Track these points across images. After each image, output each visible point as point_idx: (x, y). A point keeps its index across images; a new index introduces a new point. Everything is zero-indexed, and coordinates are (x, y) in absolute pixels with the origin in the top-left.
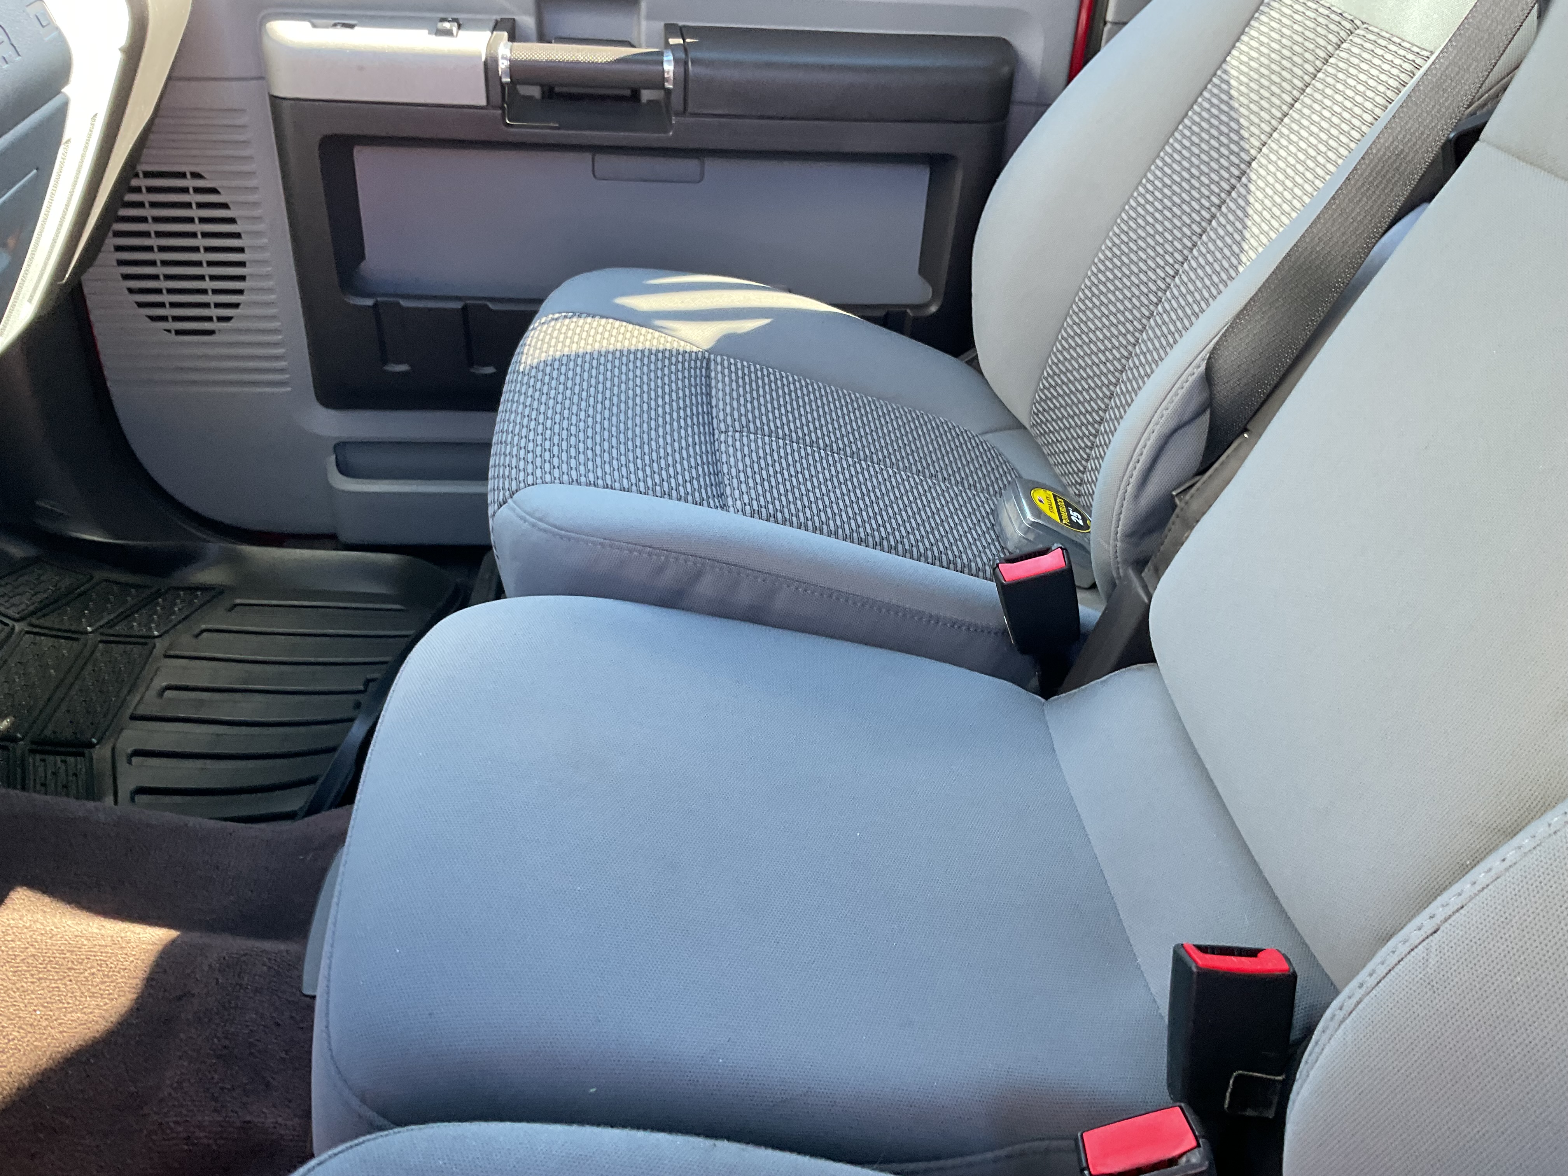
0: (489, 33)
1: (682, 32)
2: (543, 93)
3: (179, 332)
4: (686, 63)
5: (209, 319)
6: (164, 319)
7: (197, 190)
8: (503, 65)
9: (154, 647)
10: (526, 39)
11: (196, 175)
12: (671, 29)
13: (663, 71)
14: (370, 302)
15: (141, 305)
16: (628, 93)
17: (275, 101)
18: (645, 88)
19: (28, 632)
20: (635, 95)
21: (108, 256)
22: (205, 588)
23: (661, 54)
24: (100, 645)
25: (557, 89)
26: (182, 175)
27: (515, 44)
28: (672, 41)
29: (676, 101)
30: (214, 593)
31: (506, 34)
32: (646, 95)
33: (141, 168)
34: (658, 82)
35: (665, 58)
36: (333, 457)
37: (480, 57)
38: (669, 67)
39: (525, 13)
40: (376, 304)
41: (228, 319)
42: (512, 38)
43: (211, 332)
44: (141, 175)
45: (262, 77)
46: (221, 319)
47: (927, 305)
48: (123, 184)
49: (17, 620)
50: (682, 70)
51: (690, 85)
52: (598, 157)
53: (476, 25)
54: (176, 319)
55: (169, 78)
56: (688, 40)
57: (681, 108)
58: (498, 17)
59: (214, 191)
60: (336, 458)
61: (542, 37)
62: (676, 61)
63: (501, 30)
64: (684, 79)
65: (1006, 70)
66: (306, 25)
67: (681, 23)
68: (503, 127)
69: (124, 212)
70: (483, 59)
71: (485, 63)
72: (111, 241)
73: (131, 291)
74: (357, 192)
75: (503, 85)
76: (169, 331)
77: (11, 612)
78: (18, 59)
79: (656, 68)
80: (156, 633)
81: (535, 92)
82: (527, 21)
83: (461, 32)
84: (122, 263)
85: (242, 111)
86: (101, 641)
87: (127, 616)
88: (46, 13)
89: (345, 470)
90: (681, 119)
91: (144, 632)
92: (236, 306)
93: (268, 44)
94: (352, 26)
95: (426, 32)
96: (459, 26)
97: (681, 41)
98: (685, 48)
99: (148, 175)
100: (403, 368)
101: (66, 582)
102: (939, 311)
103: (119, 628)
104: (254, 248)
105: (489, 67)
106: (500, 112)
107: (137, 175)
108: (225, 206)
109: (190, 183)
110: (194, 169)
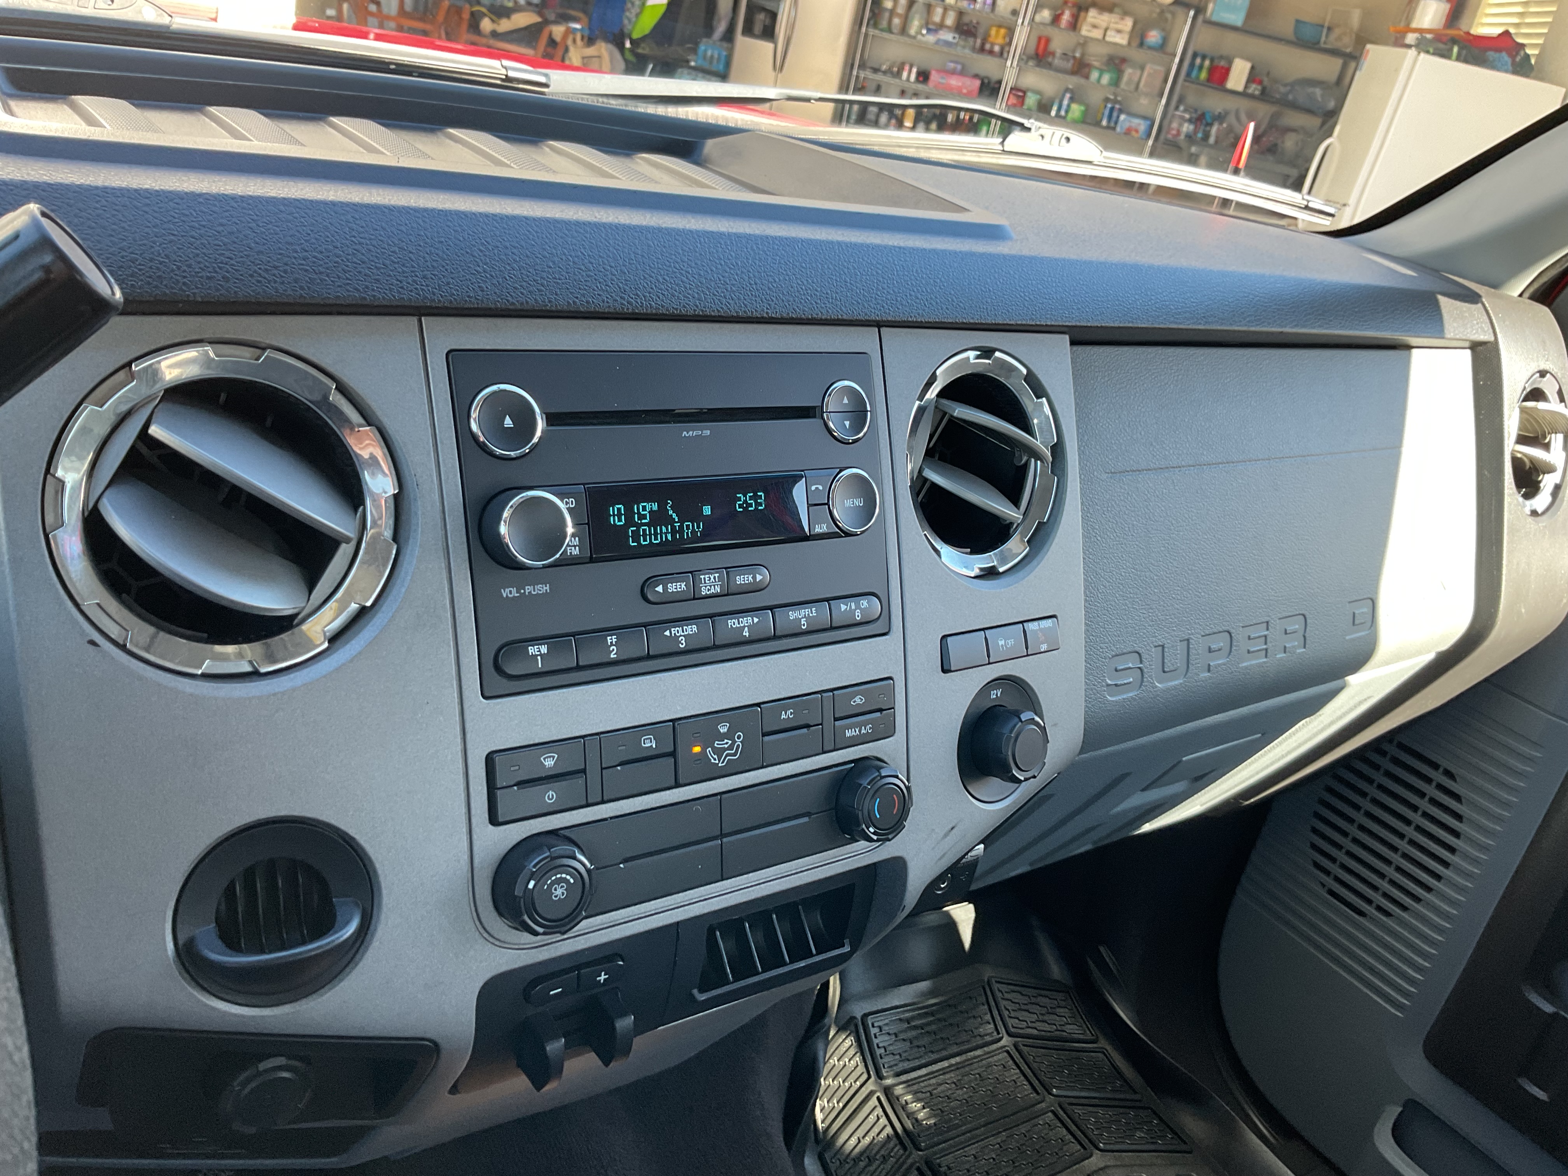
3: (1332, 893)
5: (1369, 902)
6: (1327, 872)
7: (1440, 787)
9: (1091, 1156)
11: (1448, 774)
14: (1548, 1008)
15: (1314, 846)
19: (1008, 1052)
22: (1179, 1135)
24: (1050, 1114)
26: (1435, 766)
30: (1183, 1147)
36: (1400, 1109)
40: (1555, 1015)
41: (1388, 914)
43: (1361, 913)
46: (1379, 908)
49: (1010, 1034)
54: (1337, 879)
59: (1457, 798)
60: (1402, 1112)
76: (1323, 885)
77: (1010, 1022)
80: (1102, 1145)
86: (1052, 1112)
87: (1093, 1104)
89: (1400, 1138)
91: (1093, 1134)
92: (1403, 907)
100: (1542, 1095)
101: (1073, 1030)
103: (1077, 1112)
104: (1460, 871)
108: (1458, 819)
109: (1438, 777)
110: (1451, 767)
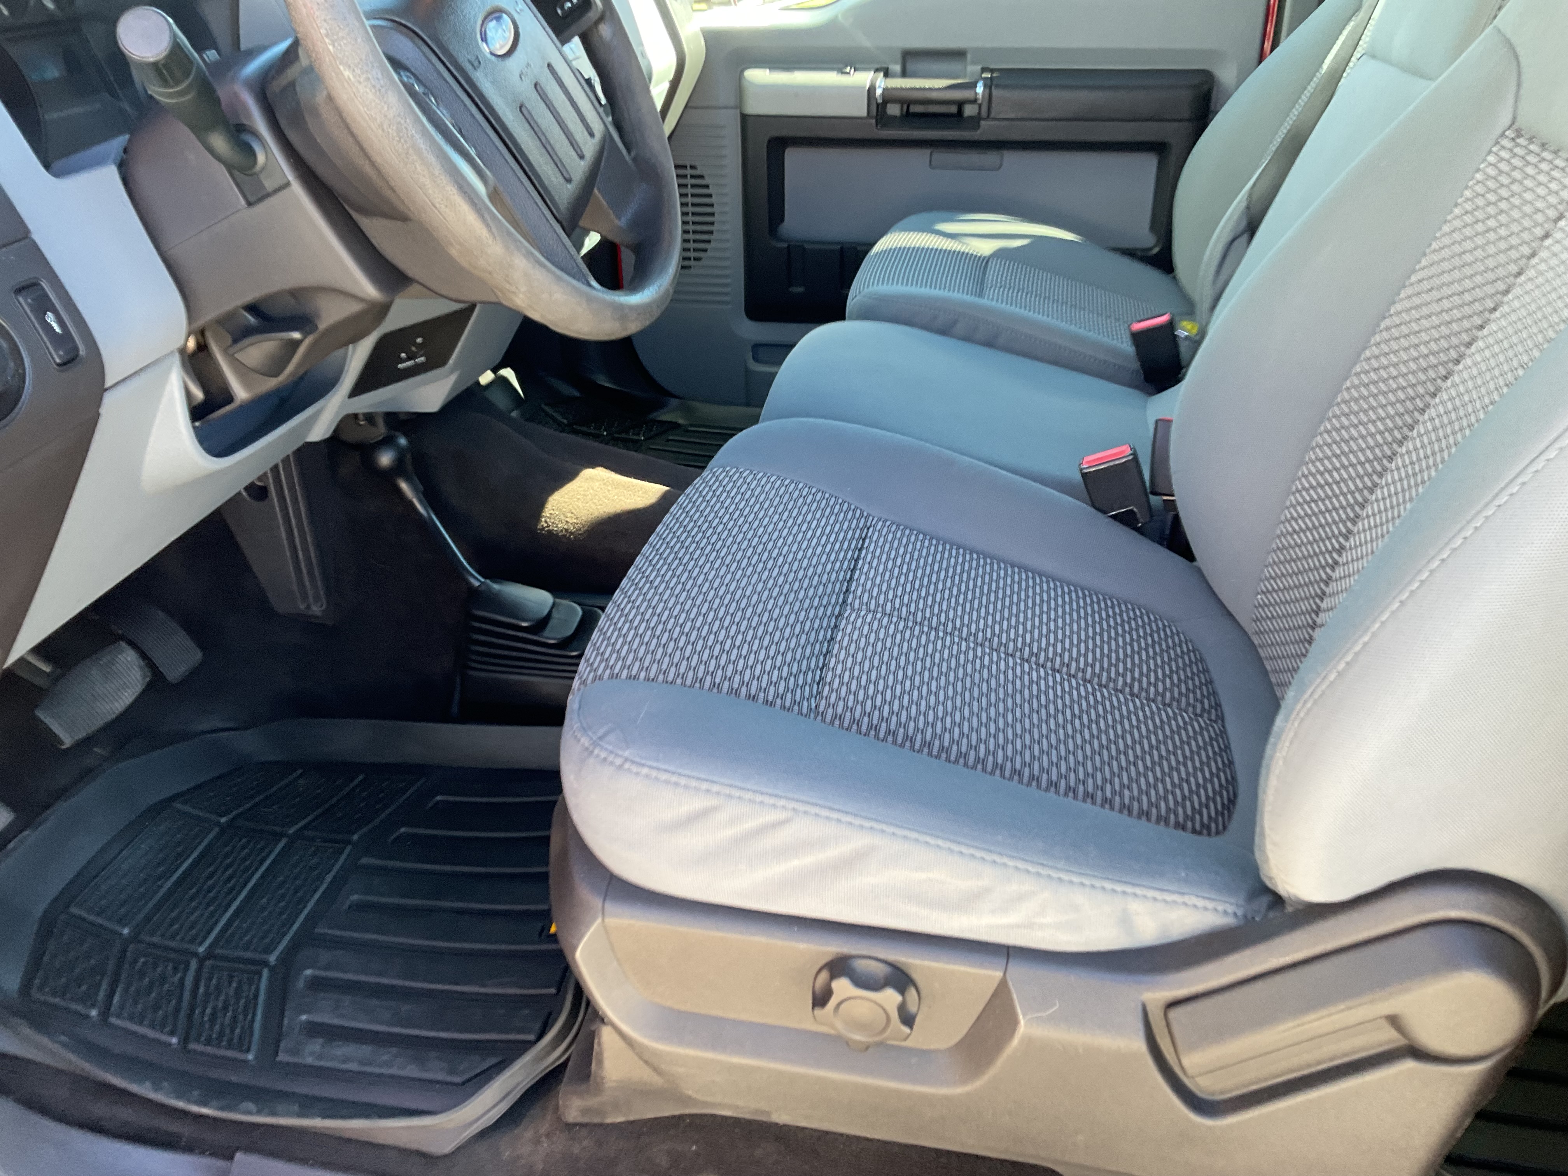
0: (872, 74)
1: (992, 71)
2: (902, 111)
4: (990, 88)
5: (689, 259)
7: (692, 177)
8: (879, 92)
10: (894, 76)
11: (693, 167)
12: (984, 69)
13: (977, 93)
14: (784, 245)
16: (956, 111)
17: (744, 116)
18: (968, 105)
20: (962, 110)
23: (976, 83)
25: (912, 110)
26: (685, 167)
27: (888, 79)
28: (983, 75)
29: (984, 112)
31: (882, 74)
32: (969, 111)
34: (973, 99)
35: (978, 85)
36: (752, 353)
37: (866, 87)
38: (980, 89)
39: (896, 63)
40: (788, 246)
41: (699, 259)
42: (886, 75)
43: (689, 268)
45: (740, 102)
46: (697, 259)
47: (1151, 249)
50: (988, 91)
51: (992, 99)
52: (934, 150)
53: (865, 69)
55: (686, 107)
56: (994, 75)
57: (987, 115)
58: (879, 66)
59: (701, 177)
61: (904, 74)
62: (985, 86)
63: (880, 72)
64: (988, 97)
65: (1205, 88)
66: (767, 71)
67: (991, 66)
68: (875, 131)
70: (868, 88)
74: (784, 179)
75: (878, 105)
79: (973, 92)
80: (643, 438)
81: (895, 111)
82: (897, 68)
83: (856, 73)
85: (724, 126)
89: (756, 359)
90: (987, 123)
91: (636, 437)
92: (705, 250)
93: (744, 83)
94: (792, 72)
95: (834, 73)
96: (855, 70)
97: (990, 75)
98: (991, 78)
100: (801, 289)
102: (1159, 252)
103: (623, 435)
104: (720, 213)
105: (871, 90)
106: (874, 122)
108: (707, 186)
109: (688, 172)
110: (693, 163)
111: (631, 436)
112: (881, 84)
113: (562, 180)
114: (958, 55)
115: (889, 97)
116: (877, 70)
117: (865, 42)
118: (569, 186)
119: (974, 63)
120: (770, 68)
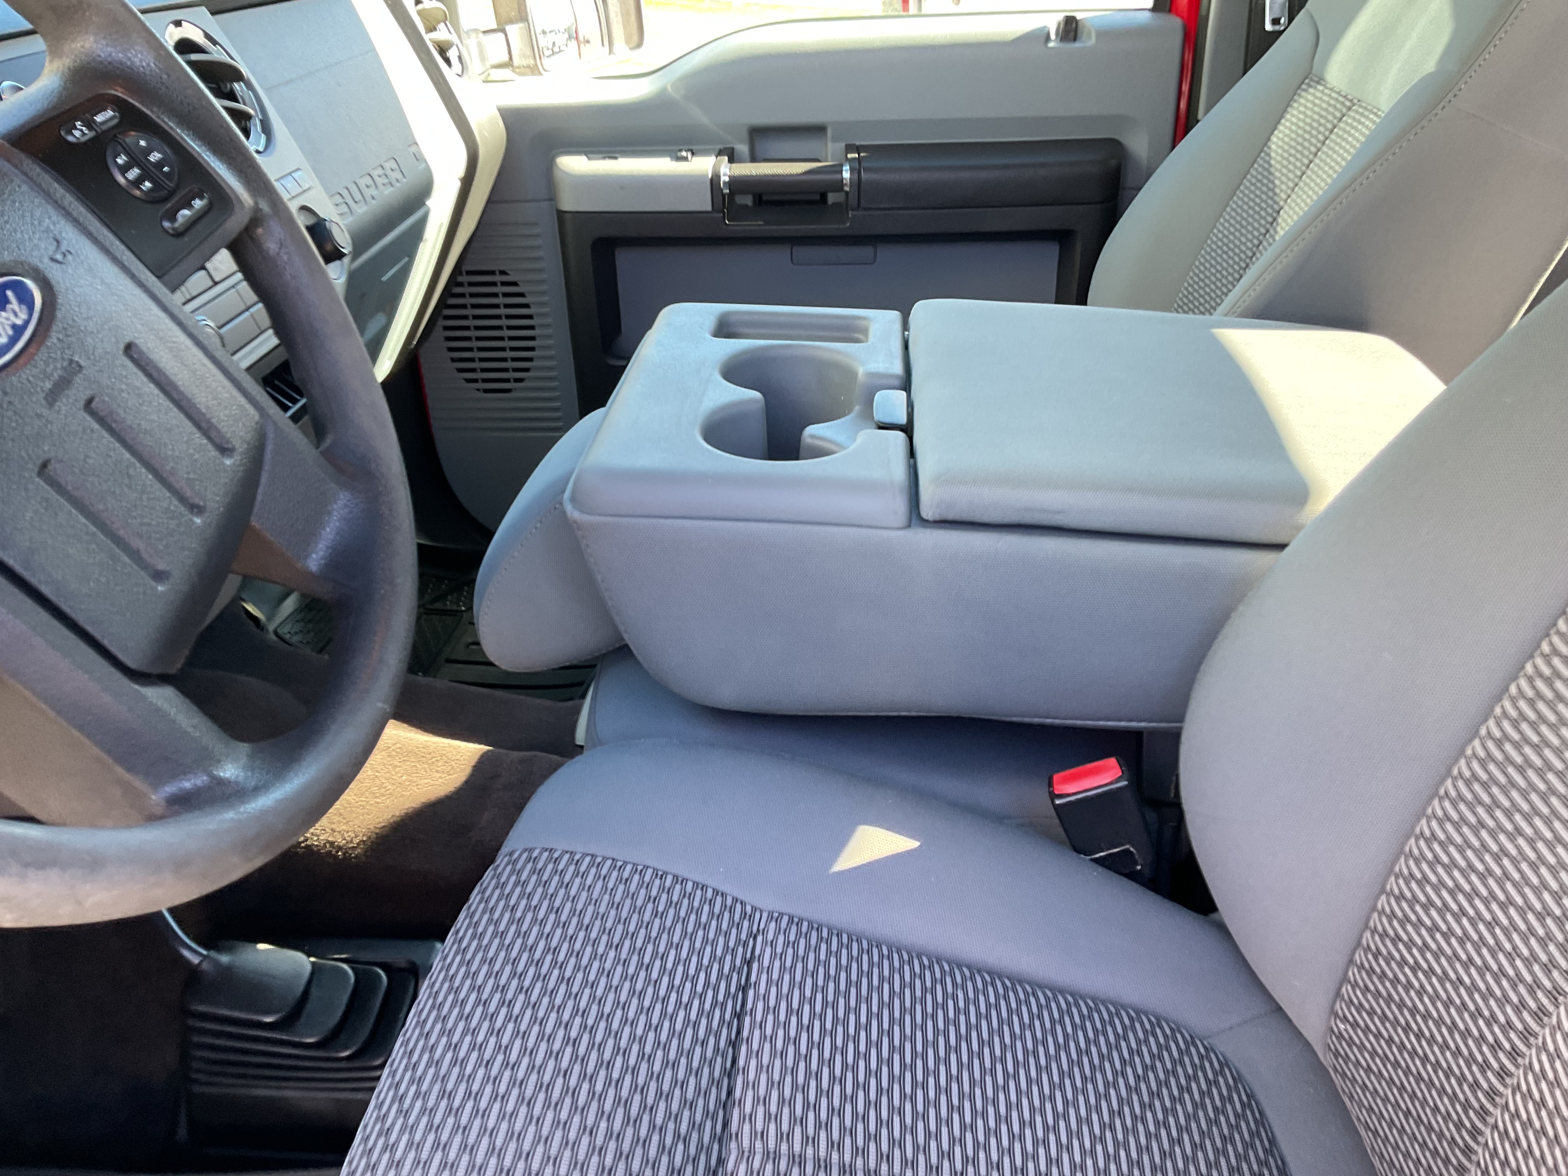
0: (714, 158)
1: (858, 149)
2: (754, 201)
3: (486, 391)
4: (859, 172)
5: (507, 380)
6: (475, 381)
7: (504, 284)
8: (724, 180)
9: (462, 617)
10: (741, 161)
11: (503, 273)
12: (849, 148)
13: (842, 178)
15: (459, 370)
16: (818, 197)
17: (561, 214)
18: (832, 191)
20: (824, 197)
21: (439, 333)
23: (842, 166)
25: (765, 198)
26: (492, 273)
27: (733, 165)
28: (850, 156)
29: (853, 201)
31: (726, 158)
32: (832, 198)
33: (465, 268)
34: (839, 185)
35: (844, 168)
37: (707, 176)
38: (846, 175)
39: (742, 142)
41: (520, 380)
42: (731, 160)
43: (509, 391)
44: (464, 273)
45: (552, 197)
46: (517, 380)
48: (453, 281)
50: (856, 175)
51: (862, 185)
52: (795, 249)
53: (705, 153)
54: (485, 381)
56: (862, 154)
57: (855, 203)
58: (721, 146)
59: (515, 284)
61: (754, 159)
62: (852, 170)
63: (724, 155)
64: (858, 183)
65: (1113, 163)
66: (583, 158)
67: (858, 143)
68: (724, 226)
69: (452, 301)
70: (710, 177)
71: (712, 180)
72: (442, 323)
73: (453, 360)
74: (617, 285)
75: (723, 195)
76: (478, 390)
78: (404, 180)
79: (838, 176)
80: (463, 608)
81: (747, 200)
82: (743, 148)
83: (695, 159)
84: (448, 339)
85: (536, 224)
87: (442, 597)
88: (420, 152)
90: (855, 213)
91: (455, 608)
92: (527, 370)
93: (557, 174)
94: (616, 158)
95: (668, 159)
96: (693, 154)
97: (857, 156)
98: (859, 160)
99: (469, 273)
103: (438, 605)
104: (542, 326)
105: (714, 181)
106: (721, 215)
107: (461, 274)
108: (522, 295)
109: (498, 278)
110: (502, 268)
111: (449, 606)
112: (727, 171)
113: (213, 453)
114: (817, 130)
115: (738, 185)
116: (720, 153)
117: (701, 117)
118: (228, 462)
119: (835, 140)
120: (586, 154)
